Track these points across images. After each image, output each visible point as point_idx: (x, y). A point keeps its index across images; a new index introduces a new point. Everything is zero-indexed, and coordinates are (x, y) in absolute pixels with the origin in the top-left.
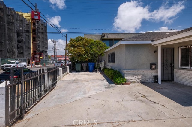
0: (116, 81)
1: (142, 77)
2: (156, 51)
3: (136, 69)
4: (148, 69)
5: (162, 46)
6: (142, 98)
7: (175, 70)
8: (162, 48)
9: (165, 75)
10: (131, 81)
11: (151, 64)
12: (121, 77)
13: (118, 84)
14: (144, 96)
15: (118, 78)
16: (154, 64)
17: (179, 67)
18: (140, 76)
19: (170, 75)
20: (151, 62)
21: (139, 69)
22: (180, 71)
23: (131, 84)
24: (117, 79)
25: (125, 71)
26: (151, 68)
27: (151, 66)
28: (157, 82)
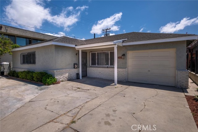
0: (47, 81)
1: (68, 75)
2: (77, 54)
3: (64, 69)
4: (72, 68)
5: (82, 50)
6: (78, 90)
7: (88, 68)
8: (82, 52)
9: (84, 72)
10: (60, 80)
11: (74, 64)
12: (52, 77)
13: (49, 85)
14: (79, 88)
15: (49, 78)
16: (77, 64)
17: (90, 66)
18: (67, 75)
19: (85, 72)
20: (74, 63)
21: (66, 69)
22: (91, 68)
23: (61, 83)
24: (48, 80)
25: (55, 71)
26: (74, 68)
27: (74, 65)
28: (79, 78)
